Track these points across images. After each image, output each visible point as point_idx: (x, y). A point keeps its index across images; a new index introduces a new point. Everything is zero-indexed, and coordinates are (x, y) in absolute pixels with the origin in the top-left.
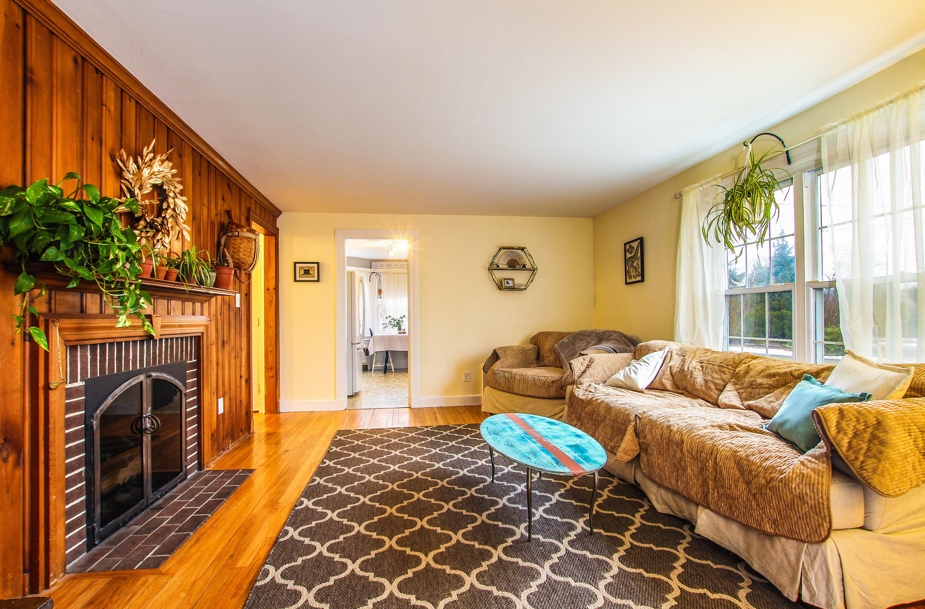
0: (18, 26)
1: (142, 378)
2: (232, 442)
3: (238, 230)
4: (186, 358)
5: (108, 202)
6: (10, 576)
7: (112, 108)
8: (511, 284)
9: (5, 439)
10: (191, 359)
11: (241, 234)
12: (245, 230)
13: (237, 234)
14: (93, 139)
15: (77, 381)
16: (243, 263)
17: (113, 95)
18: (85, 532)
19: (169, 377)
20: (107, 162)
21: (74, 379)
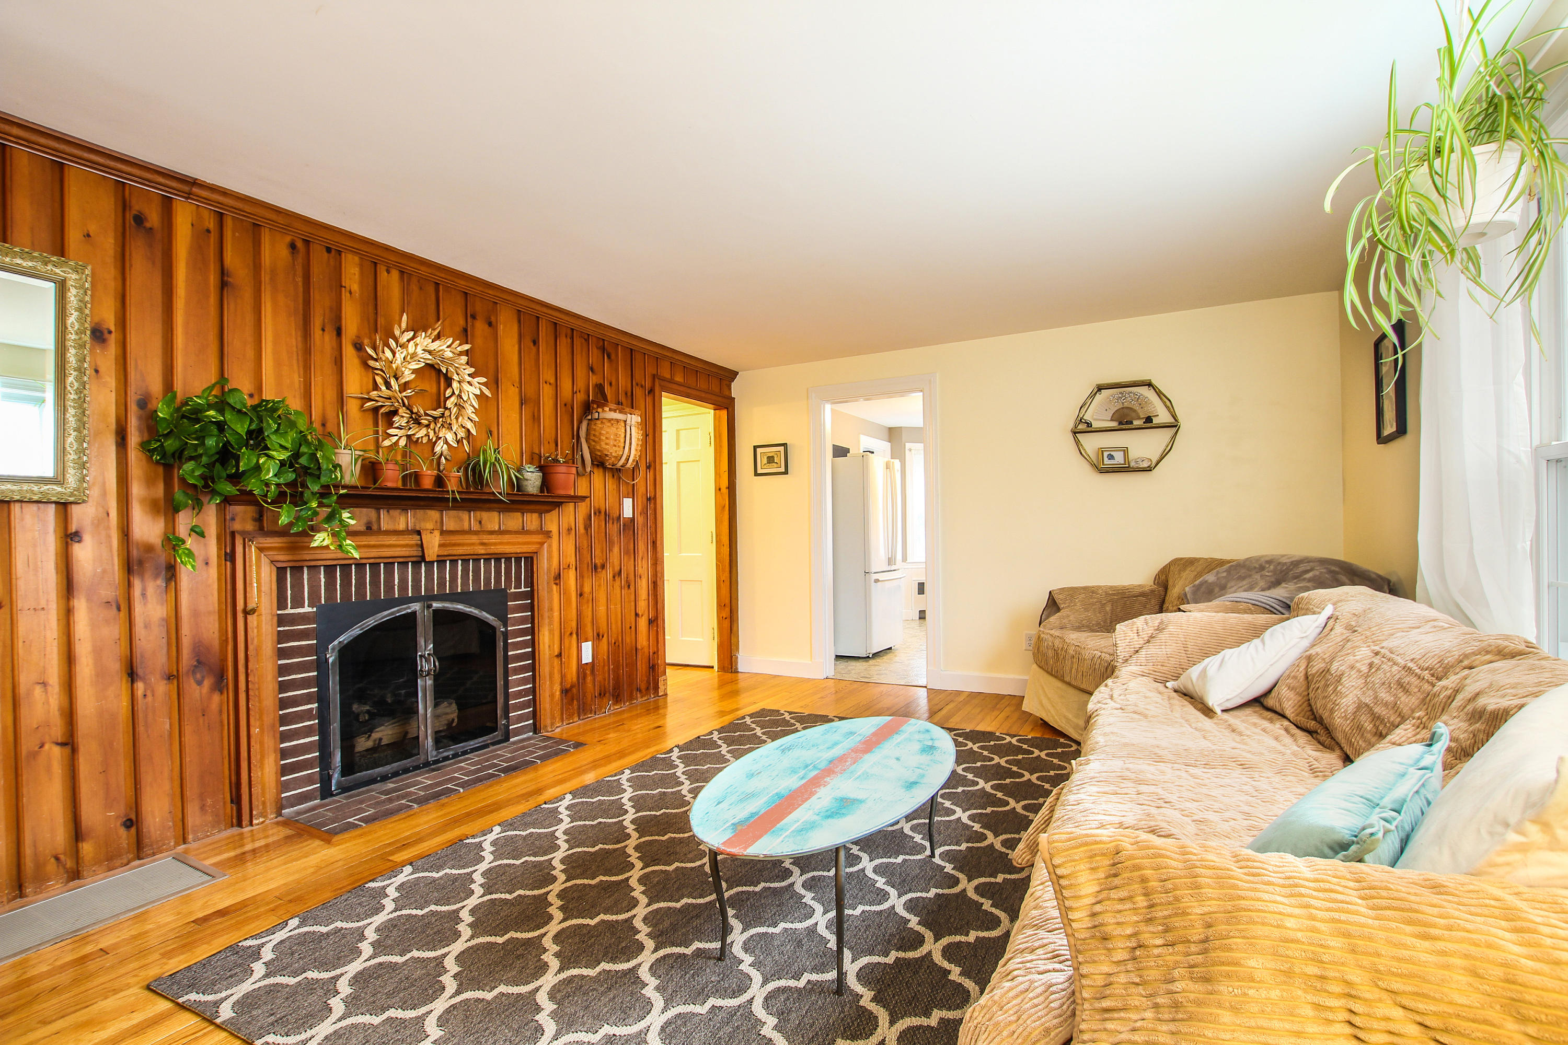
0: (208, 231)
1: (416, 607)
2: (614, 704)
3: (600, 410)
4: (508, 584)
5: (266, 405)
6: (209, 801)
7: (355, 287)
8: (1119, 458)
9: (199, 662)
10: (518, 586)
11: (602, 416)
12: (607, 409)
13: (596, 415)
14: (323, 330)
15: (303, 607)
16: (607, 455)
17: (357, 273)
18: (317, 777)
19: (468, 609)
20: (349, 352)
21: (298, 603)
